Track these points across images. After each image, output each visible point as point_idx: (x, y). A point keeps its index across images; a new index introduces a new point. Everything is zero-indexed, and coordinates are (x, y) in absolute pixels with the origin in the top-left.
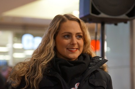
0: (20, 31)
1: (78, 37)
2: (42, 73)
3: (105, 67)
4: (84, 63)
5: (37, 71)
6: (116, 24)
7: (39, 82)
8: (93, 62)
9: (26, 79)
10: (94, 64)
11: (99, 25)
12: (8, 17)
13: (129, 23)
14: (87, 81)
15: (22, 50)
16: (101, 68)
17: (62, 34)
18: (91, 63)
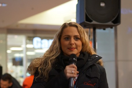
0: (31, 35)
1: (76, 39)
2: (51, 65)
3: (101, 62)
4: (83, 59)
5: (48, 64)
6: (104, 29)
7: (49, 72)
8: (90, 58)
9: (39, 70)
10: (91, 60)
11: (92, 30)
12: (22, 24)
13: (114, 28)
14: (85, 73)
15: (33, 49)
16: (97, 63)
17: (64, 36)
18: (89, 60)
